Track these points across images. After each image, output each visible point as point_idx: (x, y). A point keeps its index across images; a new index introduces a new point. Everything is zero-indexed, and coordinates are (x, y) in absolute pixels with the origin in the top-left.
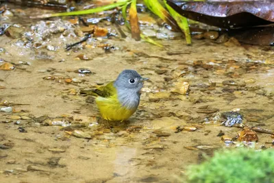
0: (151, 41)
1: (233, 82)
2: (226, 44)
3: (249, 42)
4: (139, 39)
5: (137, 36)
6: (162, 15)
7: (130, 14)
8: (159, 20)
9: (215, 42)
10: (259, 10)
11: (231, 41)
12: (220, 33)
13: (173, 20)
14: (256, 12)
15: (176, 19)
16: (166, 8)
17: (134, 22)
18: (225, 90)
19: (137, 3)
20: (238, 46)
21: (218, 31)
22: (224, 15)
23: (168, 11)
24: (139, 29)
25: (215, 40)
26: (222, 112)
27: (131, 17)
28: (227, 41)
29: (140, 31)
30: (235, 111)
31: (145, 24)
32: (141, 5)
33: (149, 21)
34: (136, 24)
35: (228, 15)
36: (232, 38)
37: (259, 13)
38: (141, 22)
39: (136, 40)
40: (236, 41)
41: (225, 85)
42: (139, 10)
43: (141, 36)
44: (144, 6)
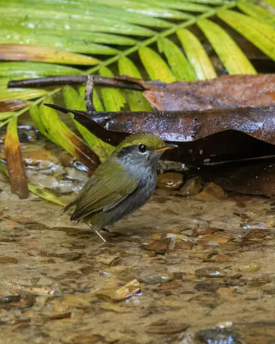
0: (49, 197)
1: (217, 269)
2: (198, 196)
3: (244, 191)
4: (25, 194)
5: (22, 189)
6: (69, 146)
7: (6, 146)
8: (63, 155)
9: (178, 193)
10: (260, 125)
11: (210, 190)
12: (186, 176)
13: (92, 153)
14: (253, 128)
15: (98, 152)
16: (77, 132)
17: (15, 160)
18: (200, 287)
19: (19, 124)
20: (222, 199)
21: (183, 172)
22: (189, 139)
23: (80, 136)
24: (24, 174)
25: (178, 189)
26: (197, 330)
27: (8, 152)
28: (201, 190)
29: (27, 178)
30: (222, 327)
31: (36, 165)
32: (28, 127)
33: (45, 157)
34: (18, 165)
35: (197, 137)
36: (211, 185)
37: (259, 131)
38: (28, 161)
39: (21, 198)
40: (219, 190)
41: (199, 277)
42: (23, 138)
43: (31, 188)
44: (33, 129)
